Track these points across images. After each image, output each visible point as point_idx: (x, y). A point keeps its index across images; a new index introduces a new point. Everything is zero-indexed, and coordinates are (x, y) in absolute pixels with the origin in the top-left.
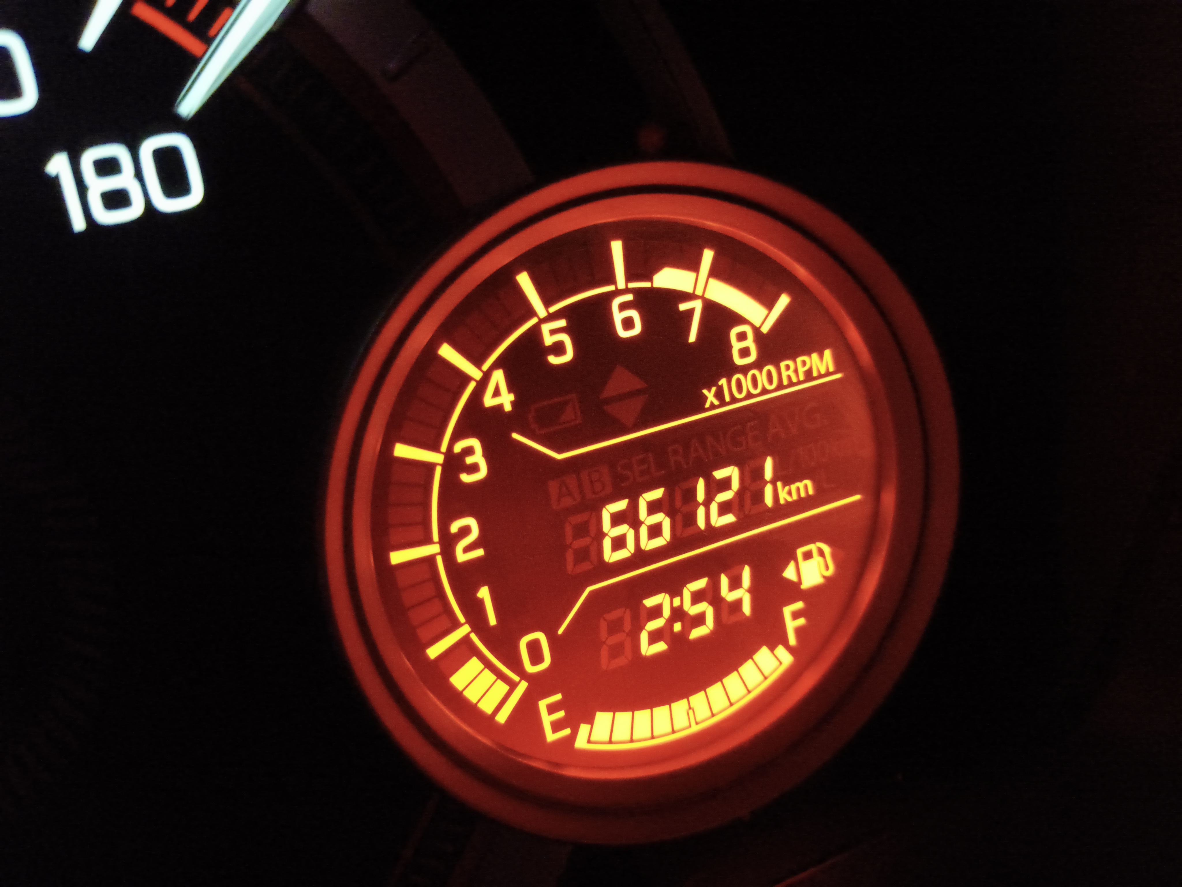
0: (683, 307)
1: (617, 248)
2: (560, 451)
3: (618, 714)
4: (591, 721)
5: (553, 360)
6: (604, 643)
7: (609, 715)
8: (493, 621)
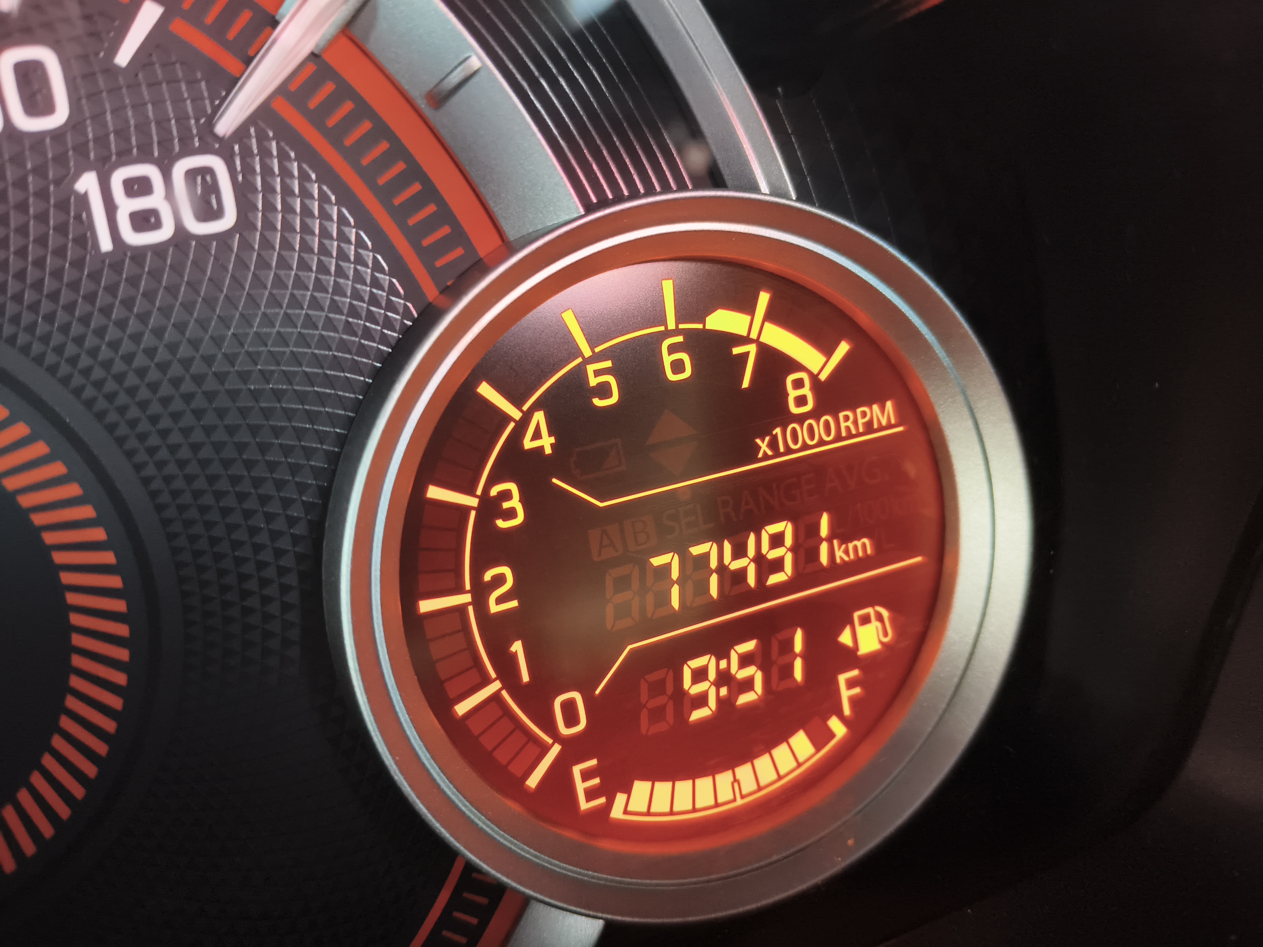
0: (736, 351)
1: (668, 288)
2: (602, 499)
3: (657, 784)
4: (628, 791)
5: (597, 402)
6: (645, 706)
7: (647, 785)
8: (526, 678)
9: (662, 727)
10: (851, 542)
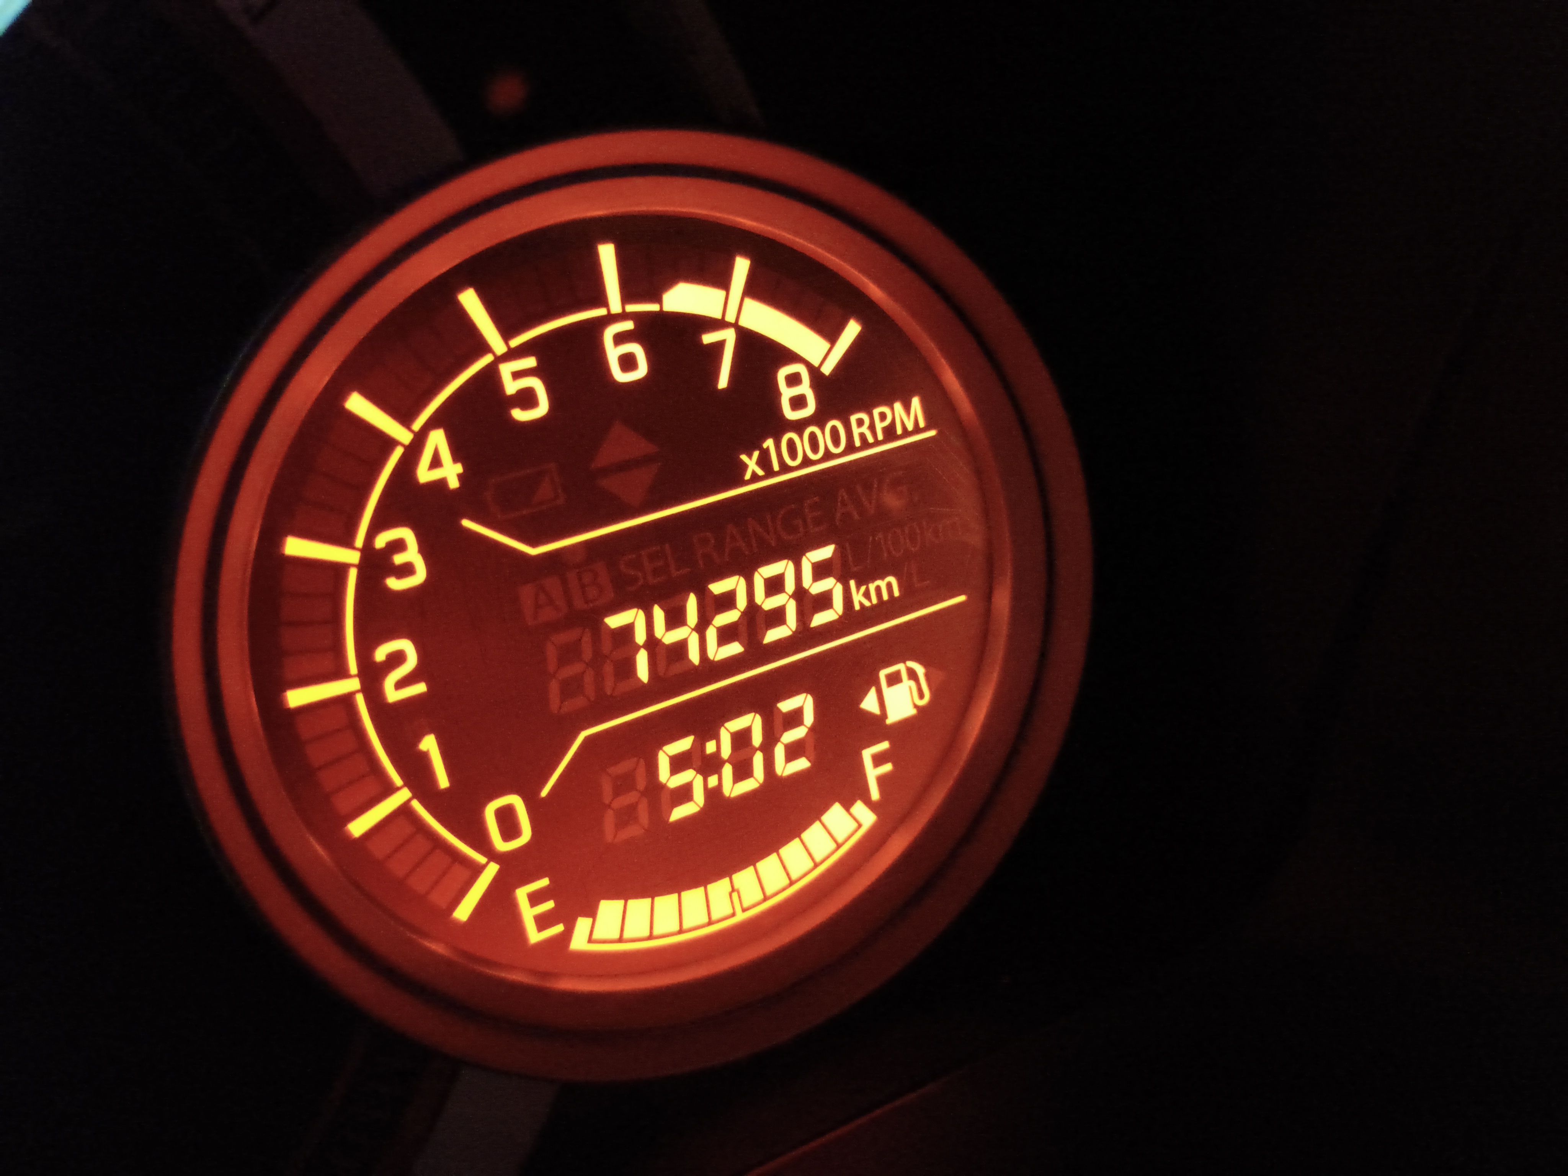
0: (708, 338)
1: (607, 254)
2: (534, 544)
3: (632, 903)
4: (592, 913)
5: (520, 415)
6: (609, 806)
7: (619, 904)
8: (443, 782)
9: (633, 831)
10: (873, 583)
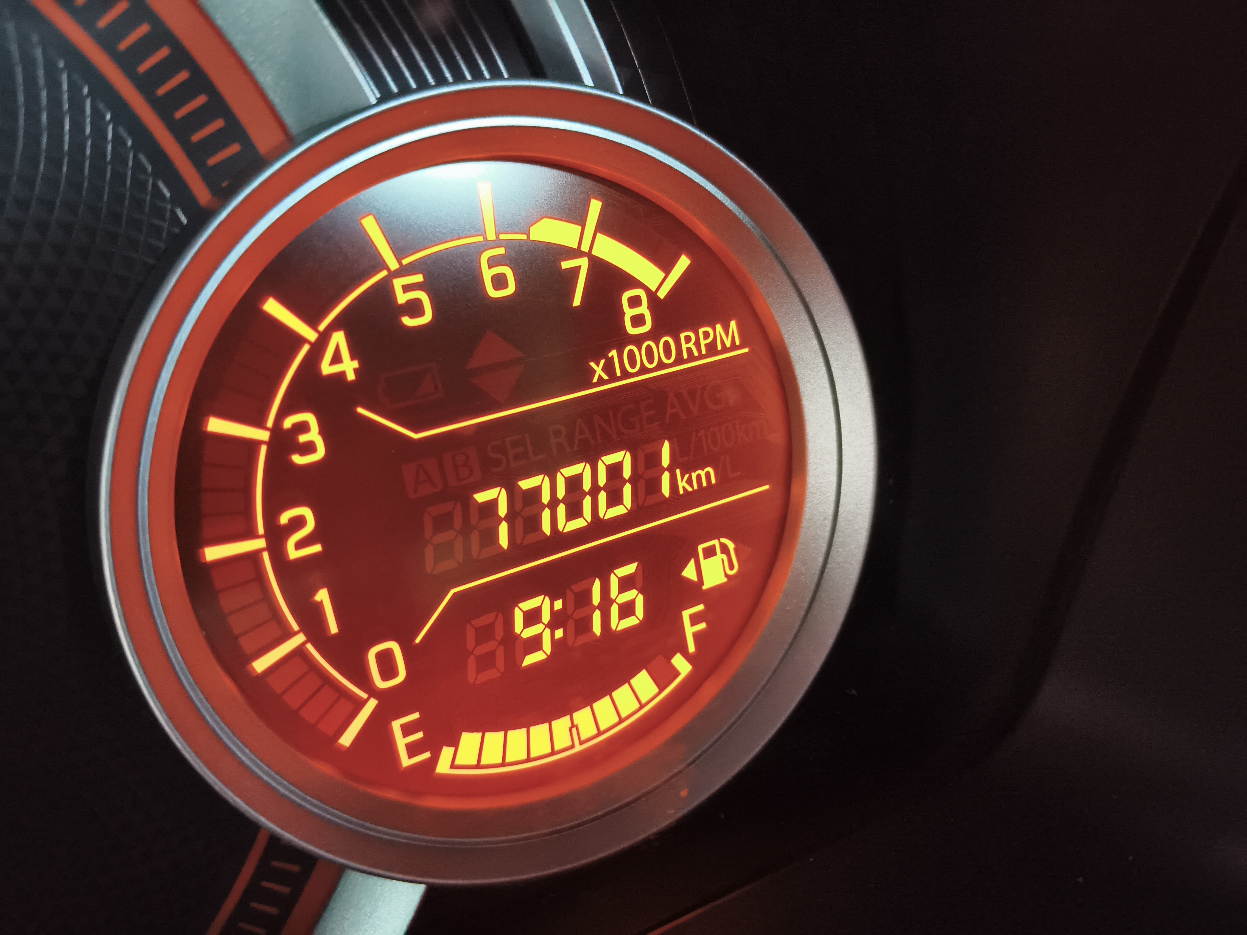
0: (567, 265)
1: (485, 190)
2: (416, 430)
3: (488, 735)
4: (455, 743)
5: (407, 321)
6: (472, 653)
7: (477, 736)
8: (334, 628)
9: (491, 675)
10: (695, 472)
